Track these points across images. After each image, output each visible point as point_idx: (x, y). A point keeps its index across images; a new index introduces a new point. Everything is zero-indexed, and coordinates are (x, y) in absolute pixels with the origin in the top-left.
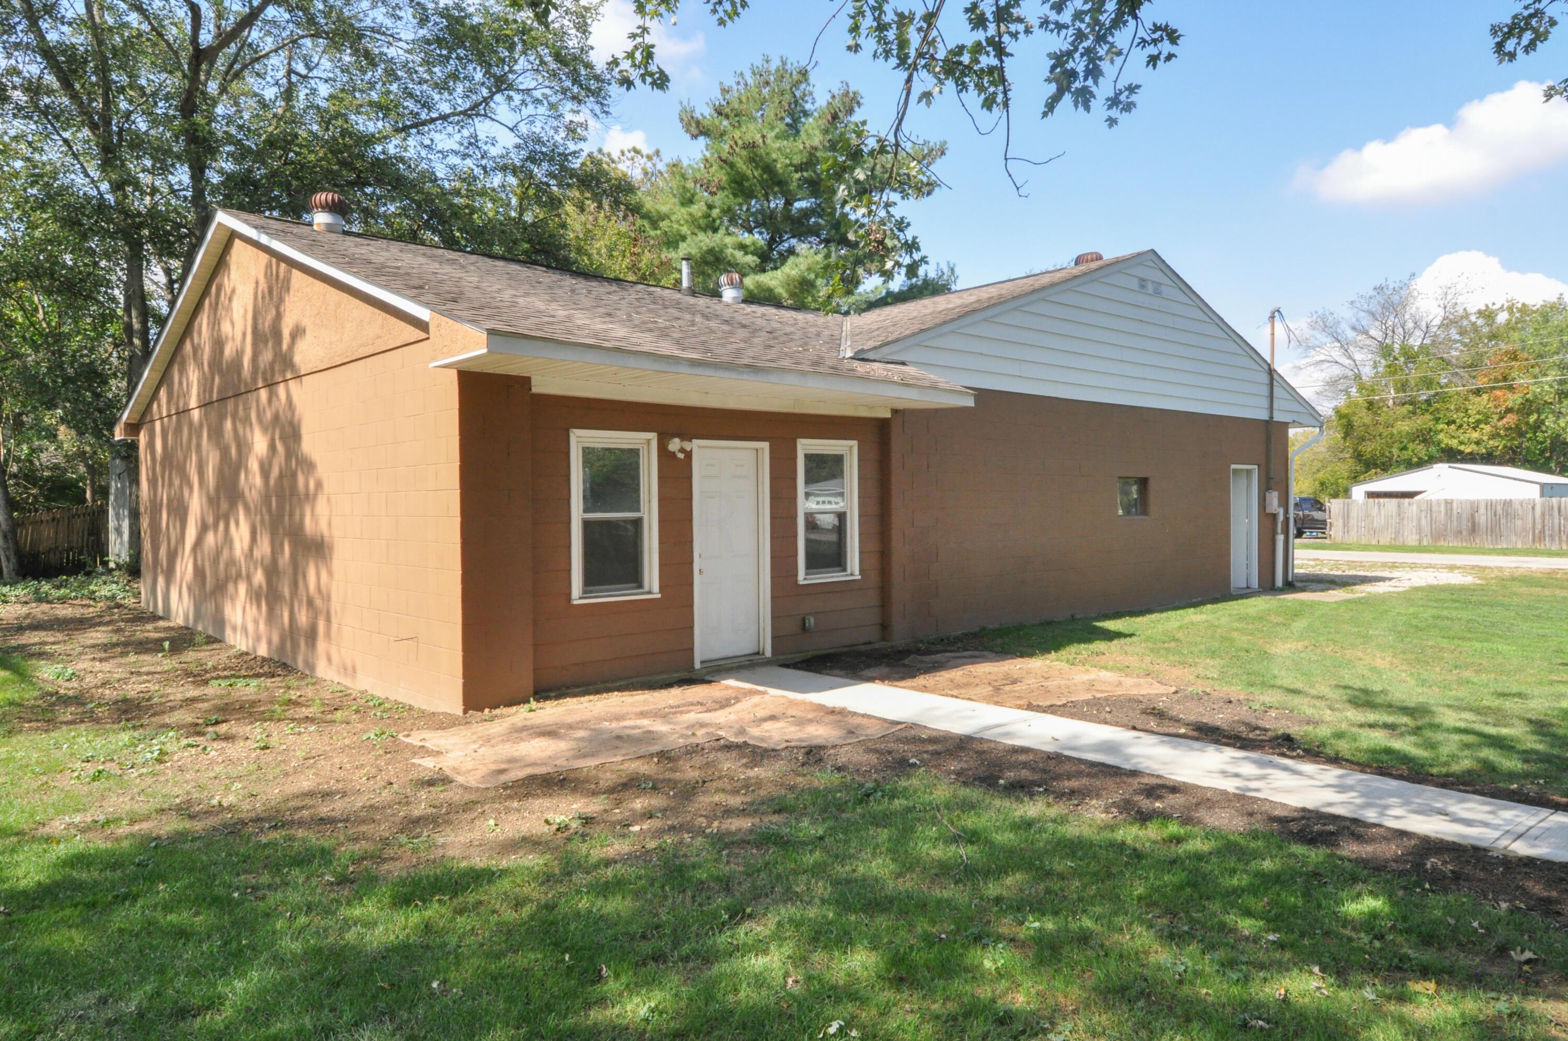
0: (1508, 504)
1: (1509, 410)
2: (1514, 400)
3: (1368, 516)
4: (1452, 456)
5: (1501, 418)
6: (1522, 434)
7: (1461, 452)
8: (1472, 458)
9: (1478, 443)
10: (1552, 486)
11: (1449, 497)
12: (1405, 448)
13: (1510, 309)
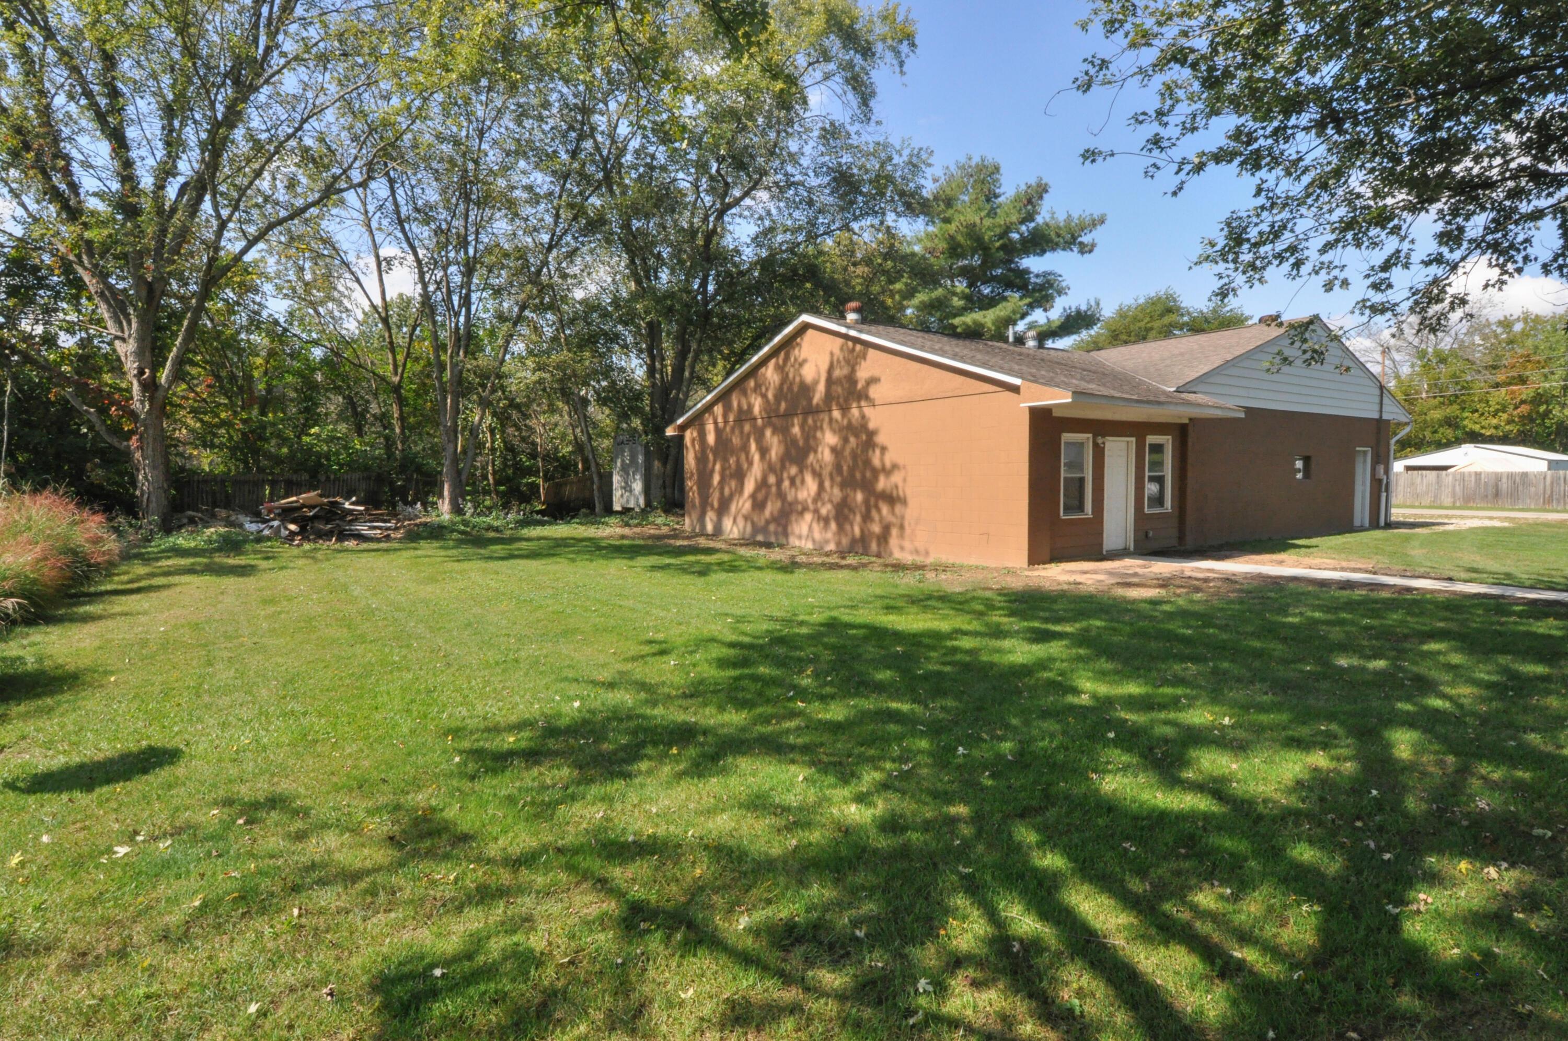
0: (1525, 475)
1: (1523, 402)
2: (1526, 392)
3: (1413, 484)
4: (1474, 438)
5: (1516, 408)
6: (1532, 420)
7: (1482, 435)
8: (1491, 440)
9: (1496, 428)
10: (1557, 462)
11: (1479, 470)
12: (1435, 432)
13: (1525, 320)
